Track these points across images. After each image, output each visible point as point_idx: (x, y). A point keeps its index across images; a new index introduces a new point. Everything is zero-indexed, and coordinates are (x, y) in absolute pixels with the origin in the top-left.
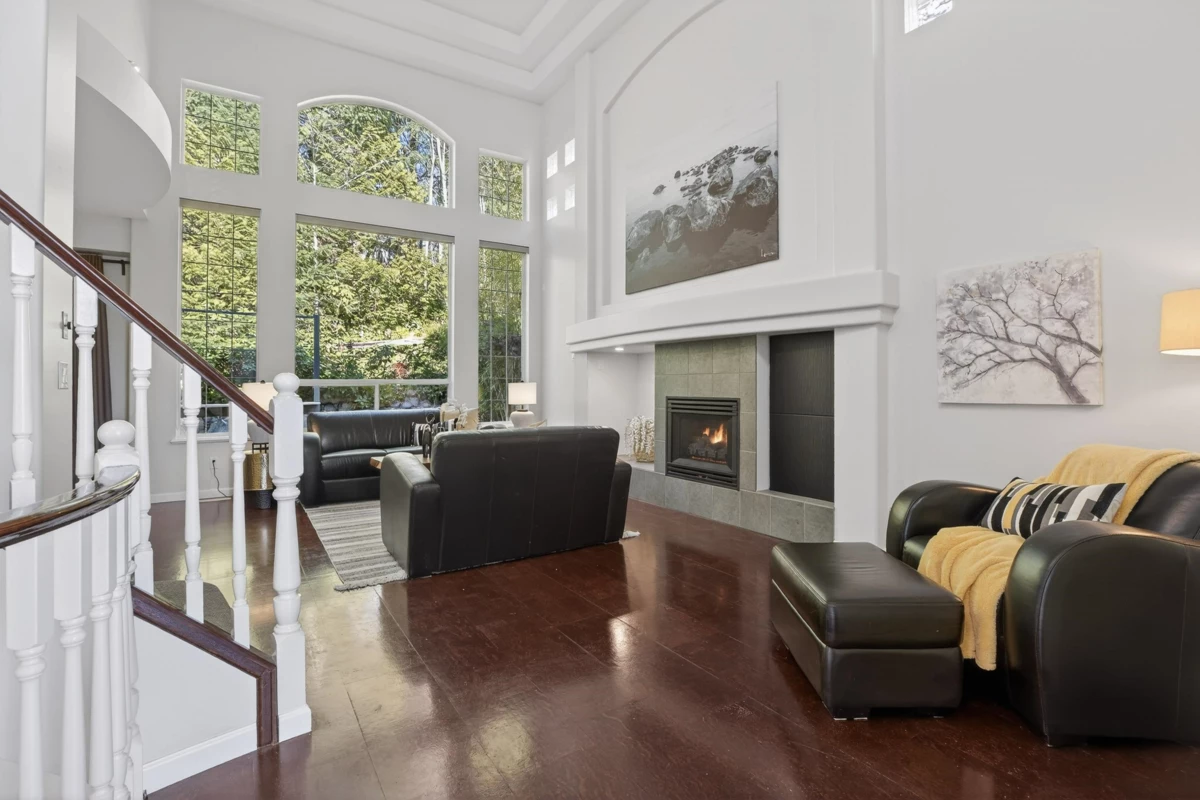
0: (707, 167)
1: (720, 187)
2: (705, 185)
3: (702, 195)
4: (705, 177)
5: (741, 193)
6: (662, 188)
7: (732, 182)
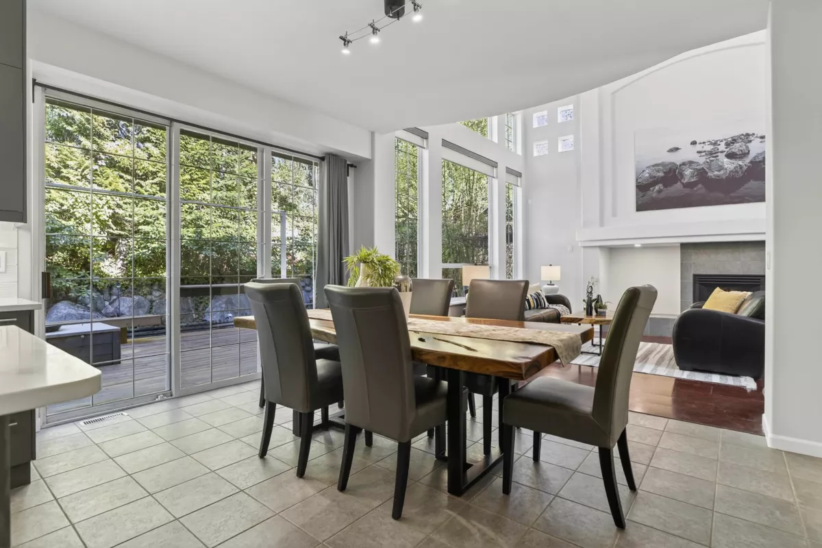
0: (724, 142)
1: (737, 154)
2: (722, 152)
3: (719, 158)
4: (722, 147)
5: (758, 160)
6: (677, 149)
7: (748, 153)
